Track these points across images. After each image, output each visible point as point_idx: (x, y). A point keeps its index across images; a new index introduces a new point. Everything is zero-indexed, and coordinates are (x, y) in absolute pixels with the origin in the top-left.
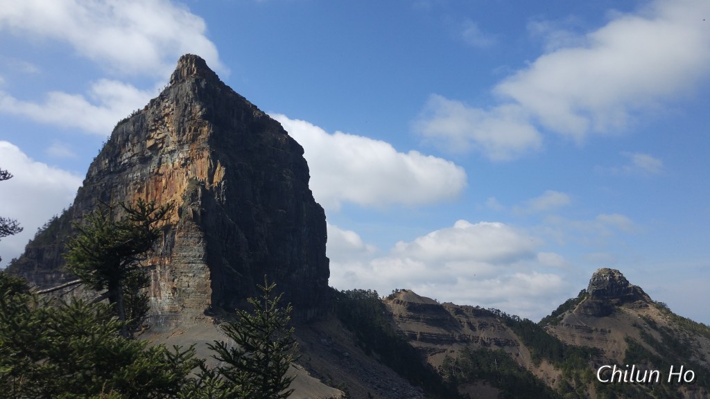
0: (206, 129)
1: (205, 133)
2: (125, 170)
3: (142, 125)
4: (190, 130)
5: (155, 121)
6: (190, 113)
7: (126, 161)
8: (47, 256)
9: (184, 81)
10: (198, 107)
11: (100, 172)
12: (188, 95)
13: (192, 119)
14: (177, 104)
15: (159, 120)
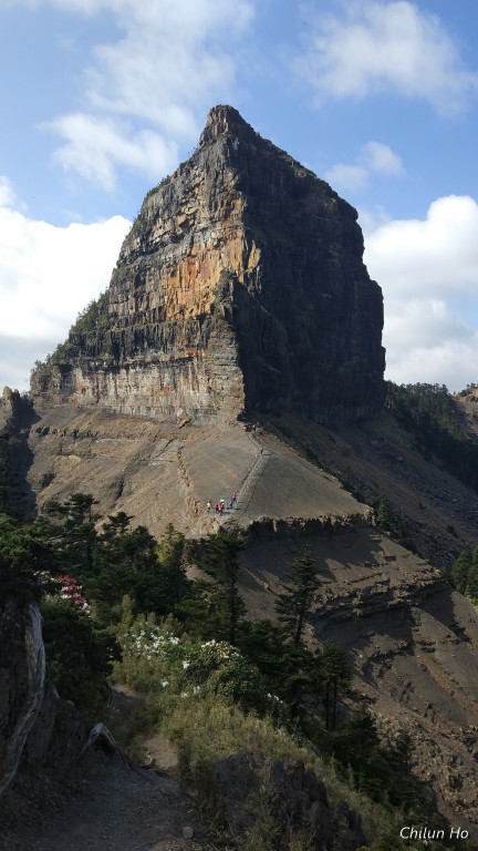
0: (239, 202)
1: (239, 207)
2: (157, 250)
3: (172, 197)
4: (222, 203)
5: (185, 193)
6: (222, 183)
7: (158, 240)
8: (89, 343)
9: (214, 141)
10: (230, 174)
11: (133, 252)
12: (219, 161)
13: (224, 190)
14: (207, 172)
15: (189, 191)
